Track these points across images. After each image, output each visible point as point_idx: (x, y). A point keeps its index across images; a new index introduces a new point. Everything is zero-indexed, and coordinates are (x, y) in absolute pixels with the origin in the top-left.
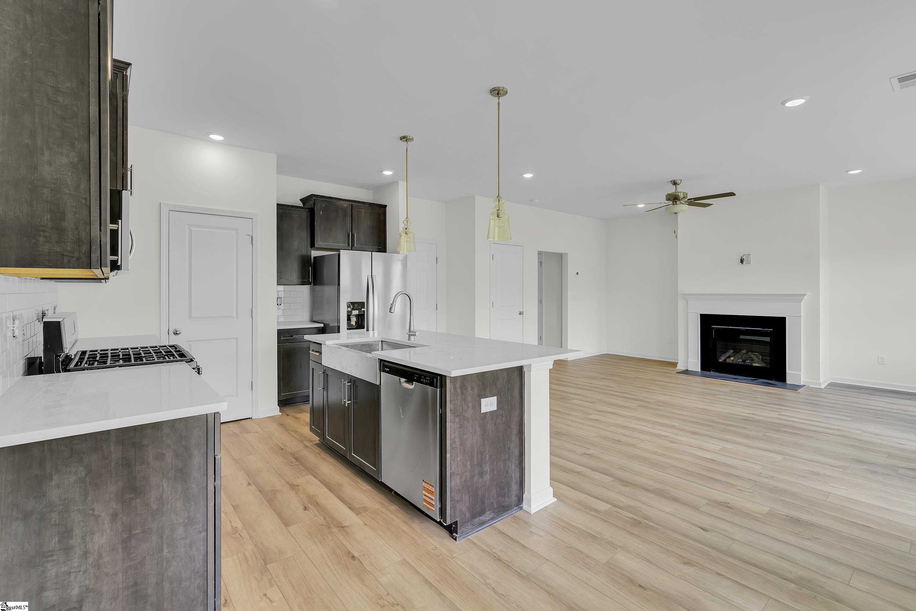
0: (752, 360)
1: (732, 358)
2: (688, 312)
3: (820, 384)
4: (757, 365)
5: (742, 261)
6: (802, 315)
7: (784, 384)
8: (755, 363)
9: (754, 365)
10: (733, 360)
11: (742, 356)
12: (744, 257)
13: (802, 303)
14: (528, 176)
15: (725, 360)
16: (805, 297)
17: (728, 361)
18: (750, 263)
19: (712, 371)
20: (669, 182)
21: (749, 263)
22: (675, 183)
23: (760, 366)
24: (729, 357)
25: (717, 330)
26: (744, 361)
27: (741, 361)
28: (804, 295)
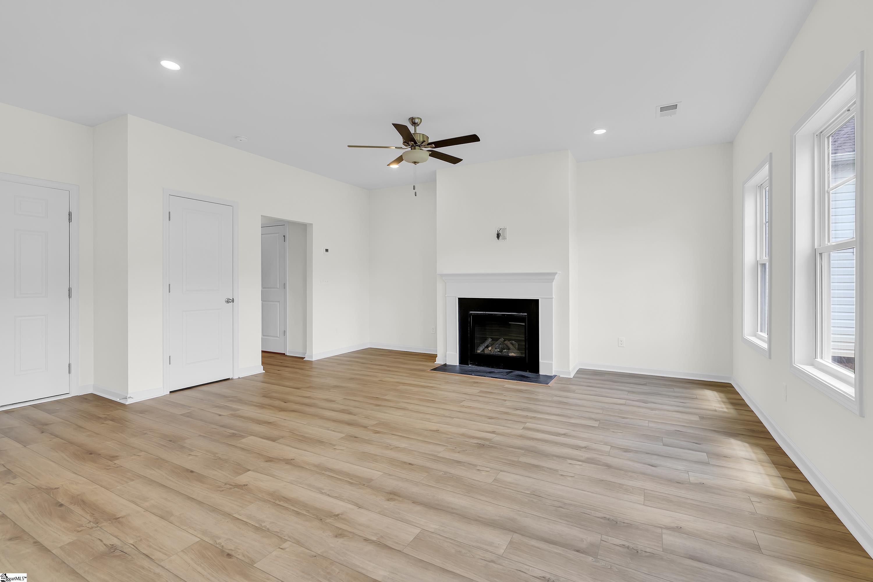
0: (509, 349)
1: (490, 348)
2: (446, 296)
3: (569, 373)
4: (513, 355)
5: (498, 236)
6: (554, 296)
7: (537, 376)
8: (512, 352)
9: (510, 355)
10: (490, 350)
11: (499, 345)
12: (500, 232)
13: (554, 283)
15: (484, 350)
16: (556, 276)
17: (487, 352)
18: (506, 239)
19: (470, 364)
21: (504, 238)
23: (515, 355)
24: (487, 347)
25: (475, 316)
26: (501, 351)
27: (499, 350)
28: (555, 274)
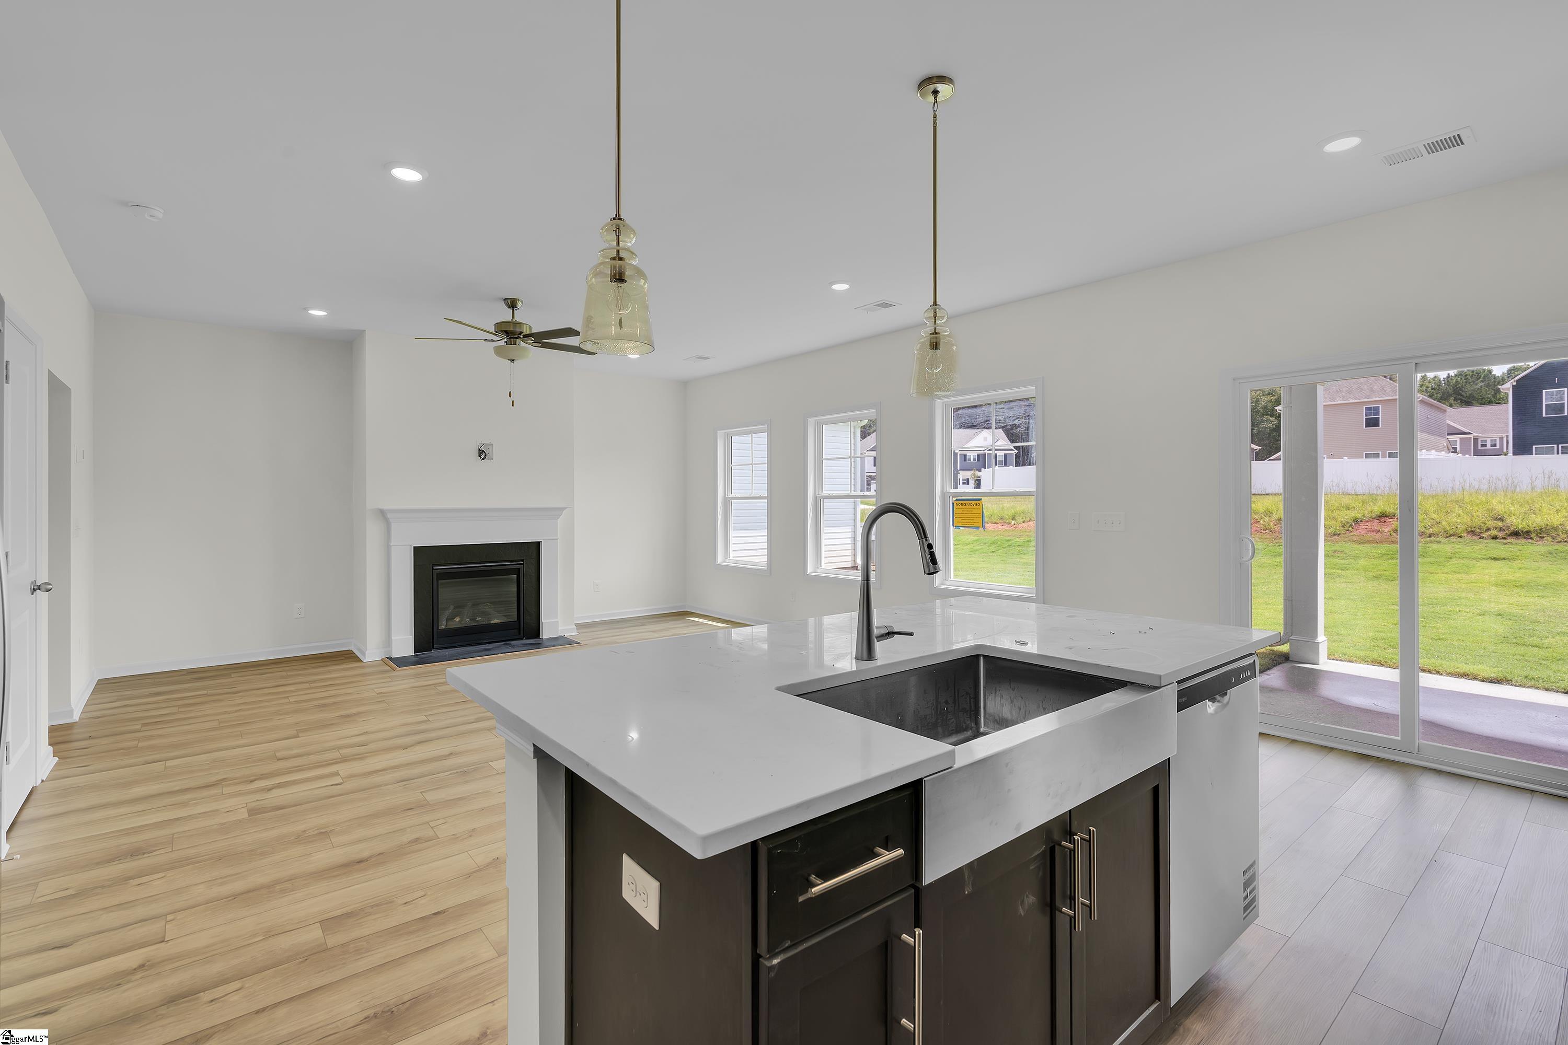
0: (487, 613)
1: (457, 619)
2: (390, 544)
4: (496, 621)
5: (481, 454)
6: (559, 537)
8: (493, 619)
9: (492, 622)
10: (460, 622)
11: (472, 612)
12: (484, 449)
13: (559, 520)
14: (407, 175)
15: (447, 623)
16: (560, 512)
17: (452, 625)
19: (431, 649)
20: (500, 299)
21: (491, 458)
22: (512, 304)
23: (499, 621)
24: (450, 618)
25: (441, 573)
26: (473, 620)
28: (560, 508)
